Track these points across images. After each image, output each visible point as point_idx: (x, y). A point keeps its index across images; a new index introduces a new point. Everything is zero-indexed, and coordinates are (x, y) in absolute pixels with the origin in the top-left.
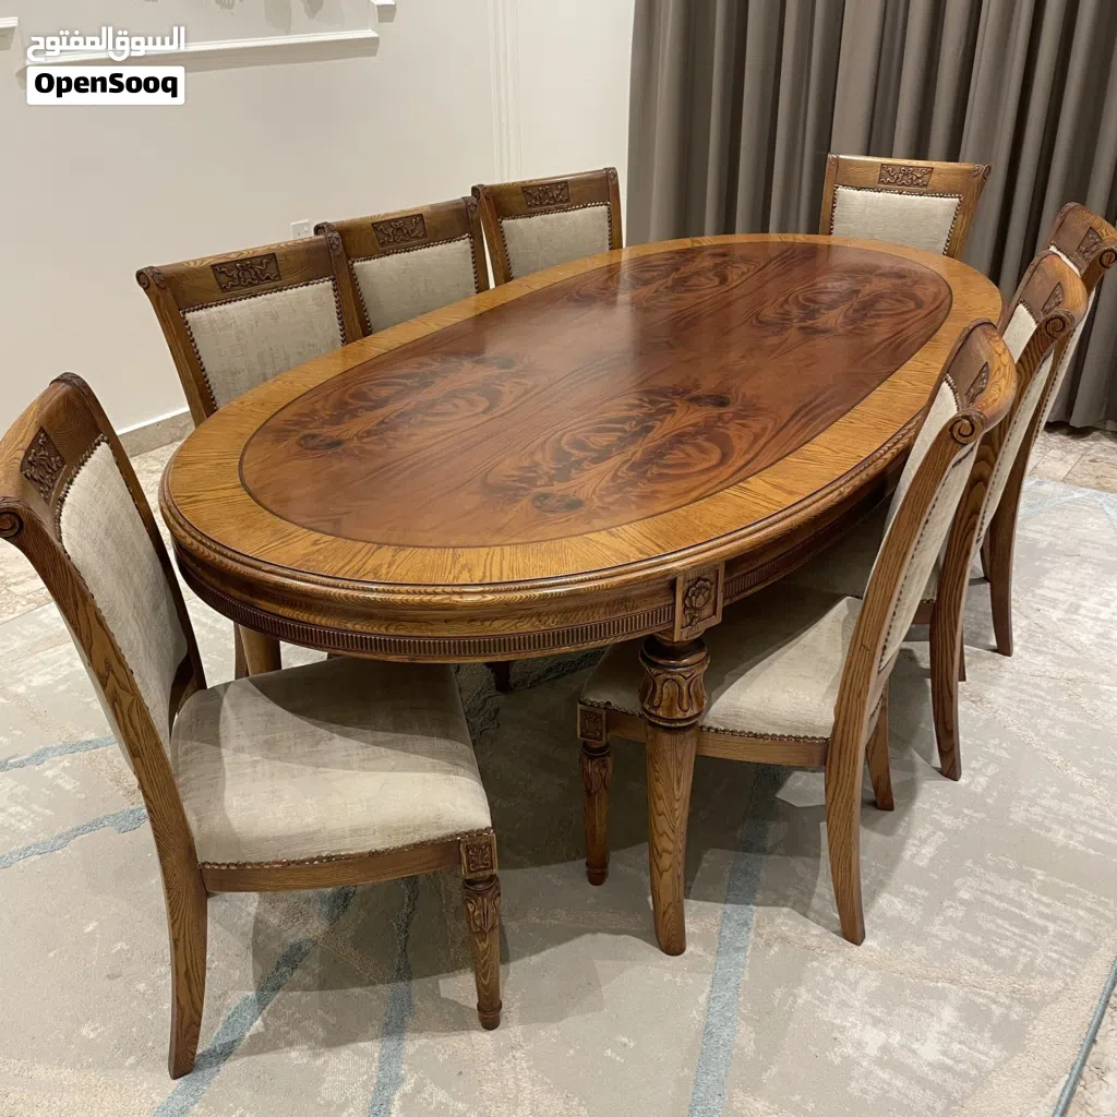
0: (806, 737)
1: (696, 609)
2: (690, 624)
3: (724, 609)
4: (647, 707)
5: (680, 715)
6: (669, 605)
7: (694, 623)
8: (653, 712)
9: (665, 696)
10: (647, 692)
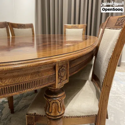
0: (91, 115)
1: (62, 77)
2: (60, 82)
3: (69, 77)
4: (47, 113)
5: (58, 114)
6: (54, 75)
7: (61, 82)
8: (50, 114)
9: (53, 108)
10: (47, 108)
